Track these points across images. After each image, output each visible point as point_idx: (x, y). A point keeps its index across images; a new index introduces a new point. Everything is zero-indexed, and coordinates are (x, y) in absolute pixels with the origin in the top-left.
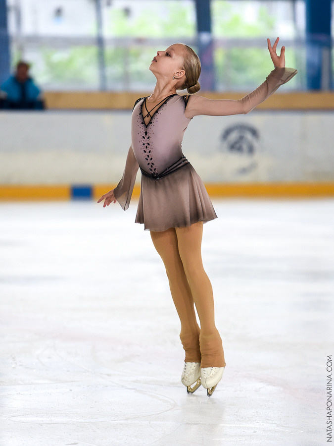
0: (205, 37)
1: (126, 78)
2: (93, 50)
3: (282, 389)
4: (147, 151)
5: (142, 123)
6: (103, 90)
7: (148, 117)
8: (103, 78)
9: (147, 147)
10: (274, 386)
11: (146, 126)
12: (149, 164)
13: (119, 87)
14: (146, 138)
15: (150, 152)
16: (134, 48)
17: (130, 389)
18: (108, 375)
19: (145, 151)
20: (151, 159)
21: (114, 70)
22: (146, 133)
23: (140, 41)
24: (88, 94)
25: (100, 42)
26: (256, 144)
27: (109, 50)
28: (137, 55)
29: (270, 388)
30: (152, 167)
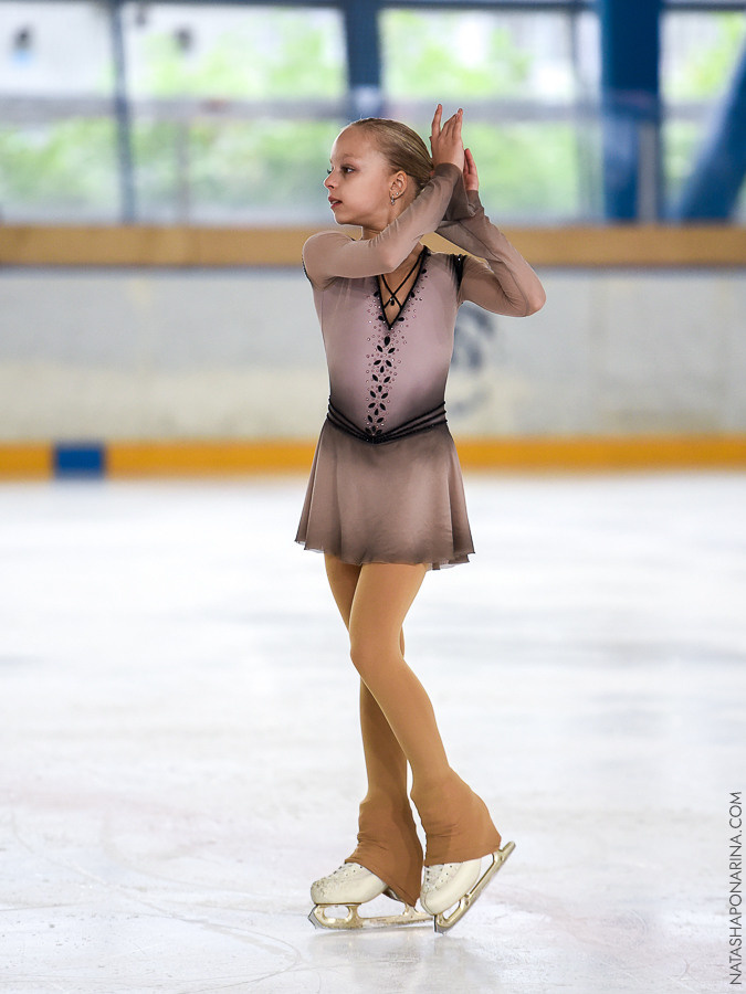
0: (366, 99)
1: (182, 193)
2: (104, 129)
3: (548, 919)
4: (381, 378)
5: (380, 318)
6: (128, 219)
7: (393, 304)
8: (129, 193)
9: (382, 370)
10: (530, 912)
11: (390, 326)
12: (372, 405)
13: (167, 214)
14: (386, 350)
15: (387, 380)
16: (201, 124)
17: (192, 921)
18: (141, 889)
19: (375, 378)
20: (385, 396)
21: (155, 174)
22: (387, 341)
23: (215, 107)
24: (94, 231)
25: (120, 108)
26: (487, 347)
27: (142, 127)
28: (209, 141)
29: (522, 917)
30: (376, 413)
